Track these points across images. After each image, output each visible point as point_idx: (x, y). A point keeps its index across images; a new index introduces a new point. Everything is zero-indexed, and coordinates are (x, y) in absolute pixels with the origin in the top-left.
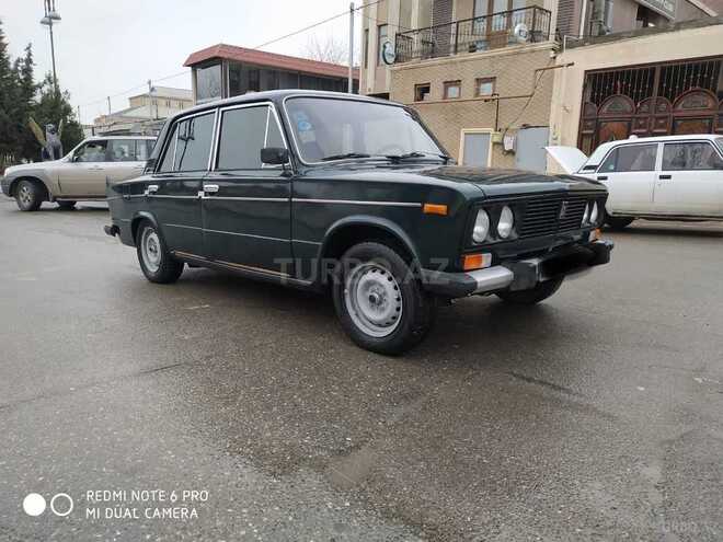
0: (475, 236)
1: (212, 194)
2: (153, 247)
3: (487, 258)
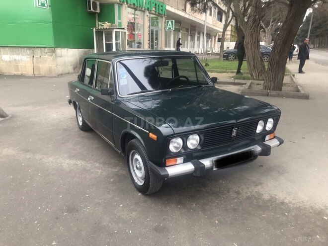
3: (180, 160)
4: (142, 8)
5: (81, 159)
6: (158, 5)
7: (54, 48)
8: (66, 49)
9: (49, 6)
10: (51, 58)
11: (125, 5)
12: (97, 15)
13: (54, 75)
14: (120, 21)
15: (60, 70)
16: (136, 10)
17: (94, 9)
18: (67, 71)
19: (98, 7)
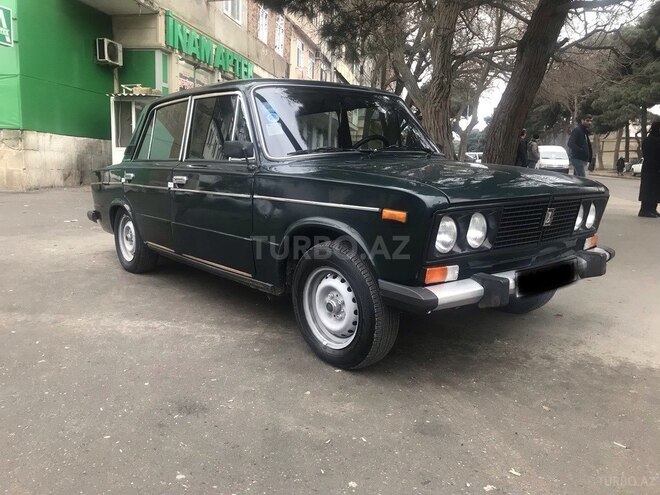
0: (439, 246)
1: (181, 185)
2: (129, 236)
3: (453, 271)
4: (208, 64)
5: (160, 319)
6: (240, 64)
7: (22, 131)
8: (48, 134)
9: (15, 42)
10: (14, 152)
11: (176, 55)
12: (116, 71)
13: (20, 189)
14: (165, 85)
15: (34, 177)
16: (197, 66)
17: (110, 57)
18: (48, 181)
19: (120, 55)
